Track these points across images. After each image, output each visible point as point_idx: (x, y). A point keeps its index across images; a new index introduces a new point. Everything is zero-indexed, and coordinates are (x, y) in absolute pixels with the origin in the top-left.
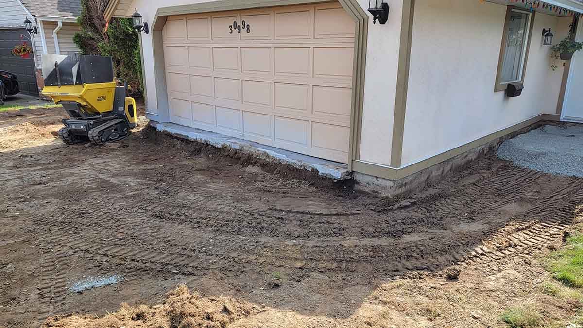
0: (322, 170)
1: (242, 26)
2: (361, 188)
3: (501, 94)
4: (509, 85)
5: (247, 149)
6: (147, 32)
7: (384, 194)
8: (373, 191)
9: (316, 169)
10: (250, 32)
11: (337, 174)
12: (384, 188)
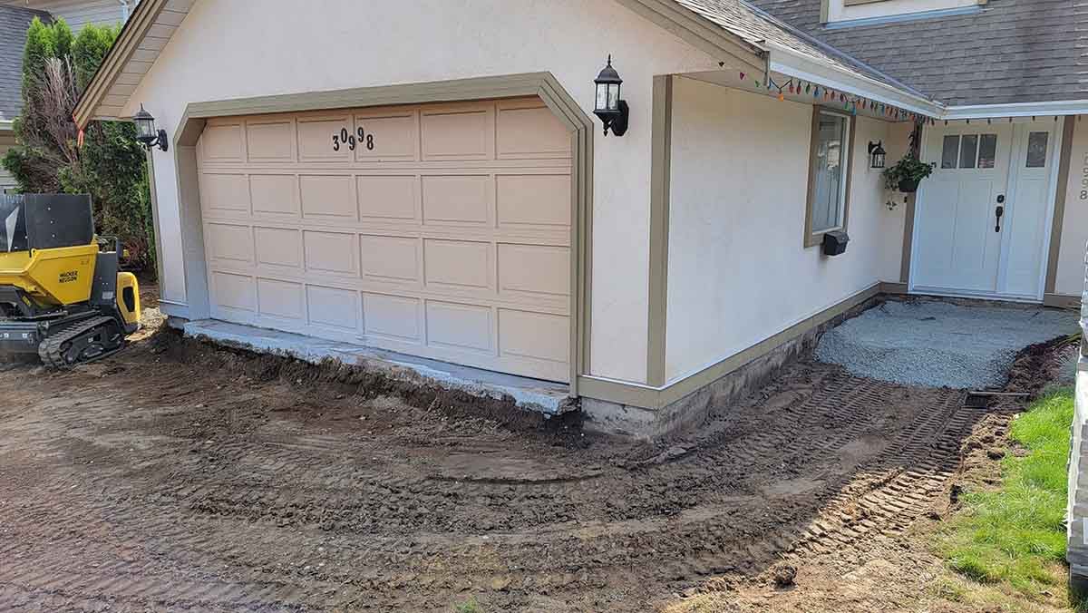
0: (523, 397)
1: (357, 137)
2: (596, 428)
3: (815, 251)
4: (826, 235)
5: (374, 365)
6: (165, 148)
7: (638, 436)
8: (619, 432)
9: (511, 397)
10: (374, 149)
11: (552, 403)
12: (638, 424)
